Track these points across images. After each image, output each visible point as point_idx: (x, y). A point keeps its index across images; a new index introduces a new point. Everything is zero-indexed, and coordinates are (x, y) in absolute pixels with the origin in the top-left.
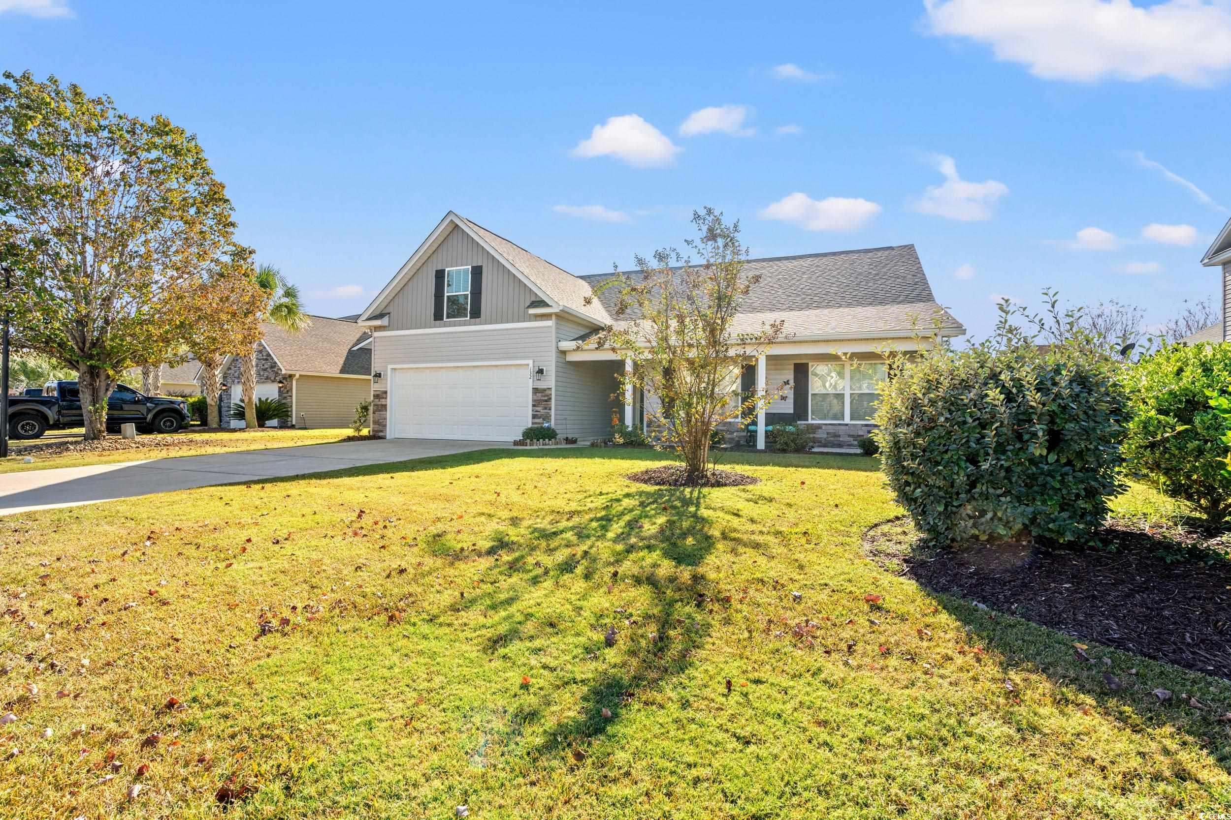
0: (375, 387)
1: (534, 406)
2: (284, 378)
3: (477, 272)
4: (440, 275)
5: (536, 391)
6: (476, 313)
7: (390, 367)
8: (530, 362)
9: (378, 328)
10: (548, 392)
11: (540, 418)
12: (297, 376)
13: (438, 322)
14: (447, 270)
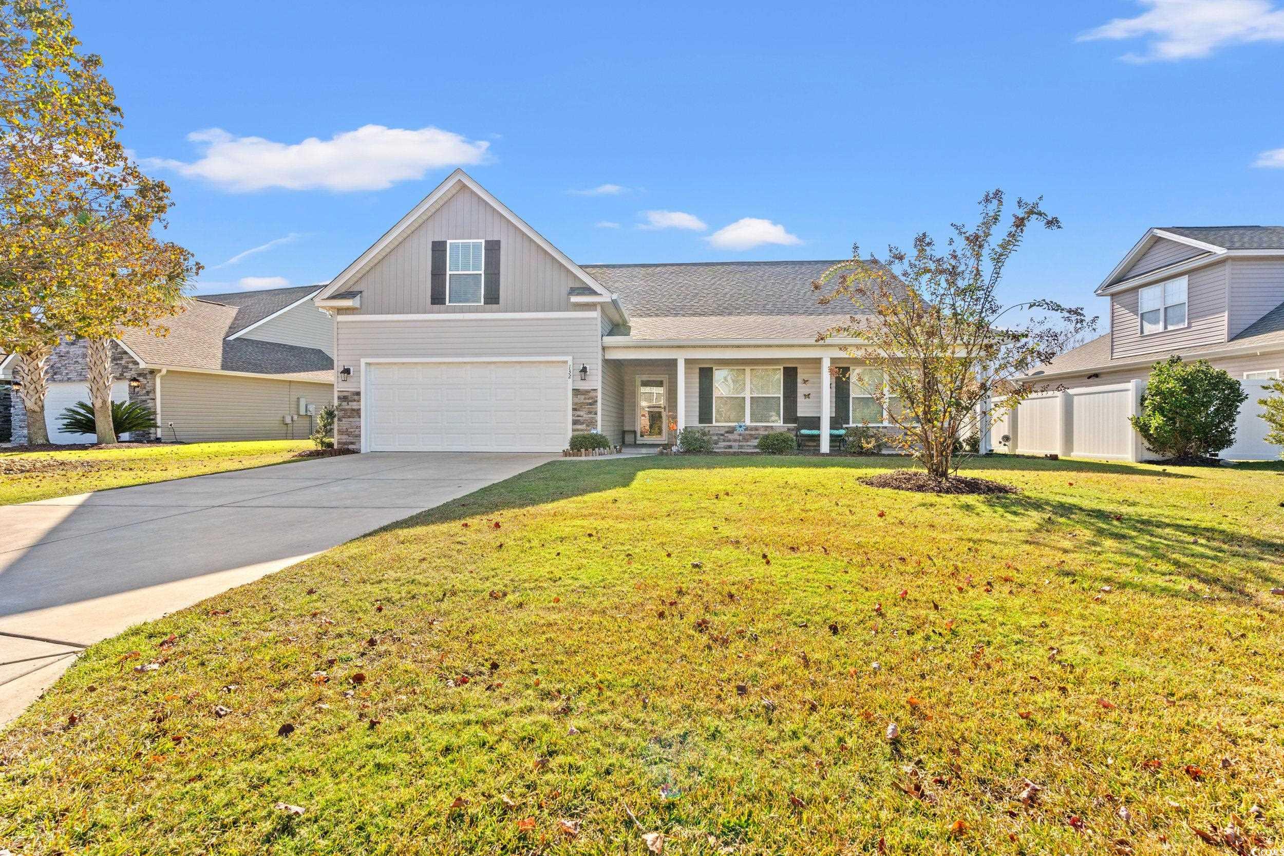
0: (342, 387)
1: (574, 409)
2: (140, 375)
3: (493, 248)
4: (439, 249)
5: (576, 392)
6: (492, 298)
7: (363, 361)
8: (569, 359)
9: (341, 311)
10: (592, 394)
11: (583, 423)
12: (164, 372)
13: (436, 307)
14: (449, 242)
